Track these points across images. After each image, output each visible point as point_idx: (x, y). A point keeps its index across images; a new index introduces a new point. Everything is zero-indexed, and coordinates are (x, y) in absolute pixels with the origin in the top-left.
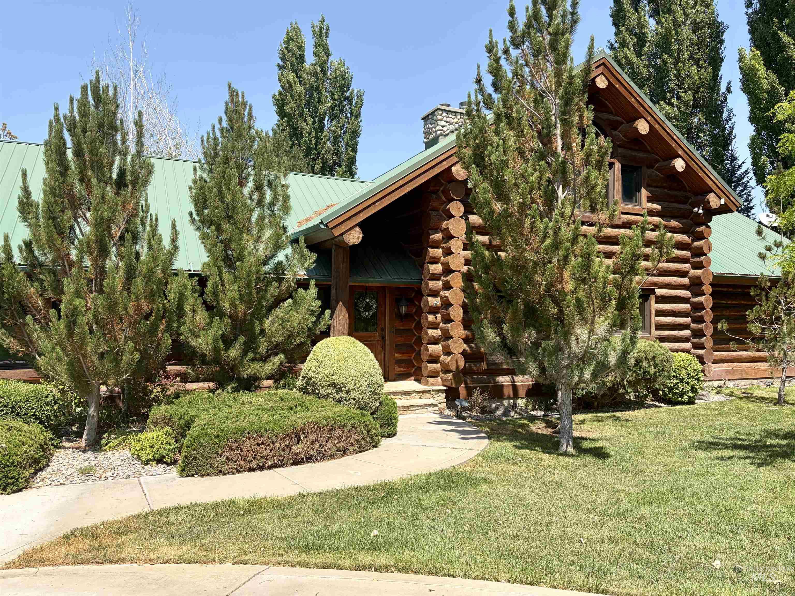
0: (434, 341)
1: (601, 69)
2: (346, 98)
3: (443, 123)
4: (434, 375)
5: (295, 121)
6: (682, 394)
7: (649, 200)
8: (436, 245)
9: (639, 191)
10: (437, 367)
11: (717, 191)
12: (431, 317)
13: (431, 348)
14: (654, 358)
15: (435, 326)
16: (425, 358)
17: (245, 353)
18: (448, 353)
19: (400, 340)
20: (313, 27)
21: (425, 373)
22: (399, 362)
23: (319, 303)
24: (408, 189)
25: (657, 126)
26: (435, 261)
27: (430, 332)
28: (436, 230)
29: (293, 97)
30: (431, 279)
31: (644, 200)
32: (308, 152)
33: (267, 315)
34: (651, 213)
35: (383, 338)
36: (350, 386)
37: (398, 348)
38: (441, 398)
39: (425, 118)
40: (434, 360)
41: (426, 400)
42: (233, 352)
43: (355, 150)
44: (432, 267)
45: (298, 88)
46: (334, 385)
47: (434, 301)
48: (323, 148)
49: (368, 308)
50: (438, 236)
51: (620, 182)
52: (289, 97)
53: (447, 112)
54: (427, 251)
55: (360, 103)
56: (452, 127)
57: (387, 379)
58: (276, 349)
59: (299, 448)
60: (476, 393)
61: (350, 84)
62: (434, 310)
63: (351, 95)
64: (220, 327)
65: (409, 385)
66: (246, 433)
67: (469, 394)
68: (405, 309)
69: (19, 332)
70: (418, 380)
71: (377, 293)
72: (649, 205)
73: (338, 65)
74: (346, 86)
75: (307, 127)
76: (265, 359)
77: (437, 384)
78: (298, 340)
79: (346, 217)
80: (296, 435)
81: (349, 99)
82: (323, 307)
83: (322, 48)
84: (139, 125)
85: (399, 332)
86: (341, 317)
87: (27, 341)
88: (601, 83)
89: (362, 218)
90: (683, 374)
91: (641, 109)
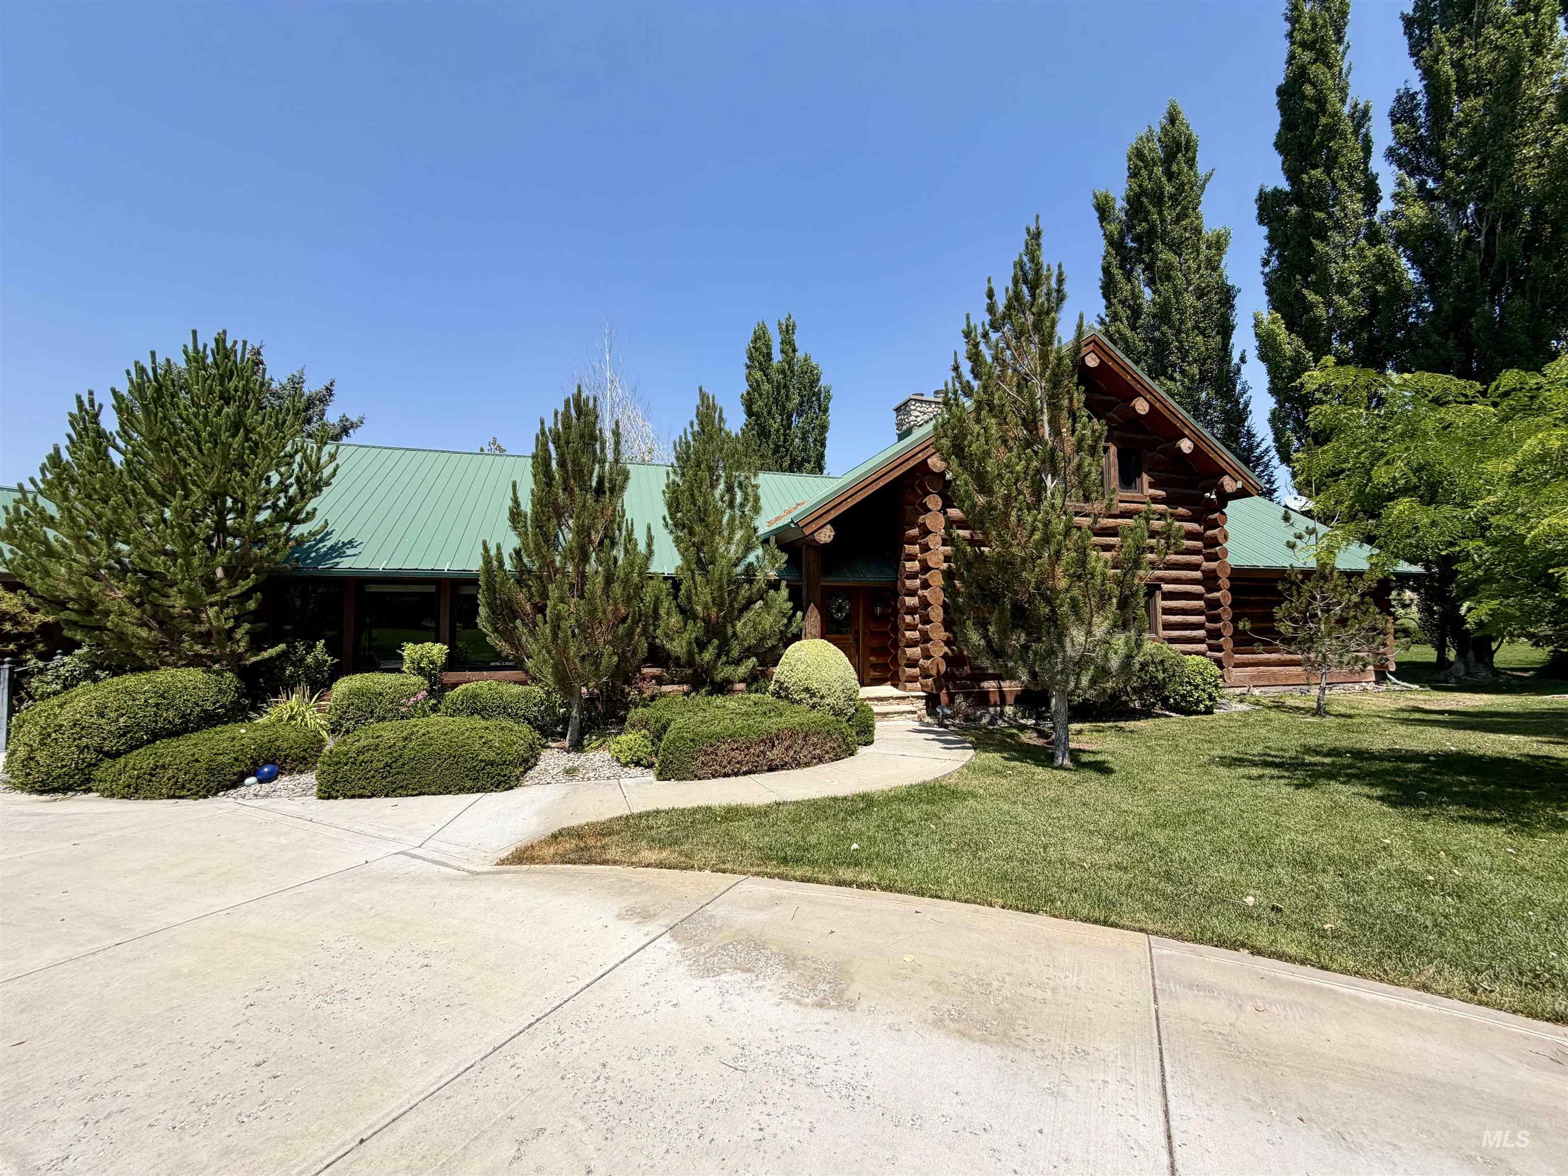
0: (913, 644)
1: (1091, 347)
2: (814, 394)
3: (917, 413)
4: (913, 679)
5: (763, 420)
6: (1198, 702)
7: (1151, 486)
8: (912, 542)
9: (1139, 476)
10: (916, 671)
11: (1232, 473)
12: (908, 618)
13: (909, 651)
14: (1162, 662)
15: (913, 628)
16: (902, 662)
17: (718, 656)
18: (927, 656)
19: (875, 643)
20: (780, 324)
21: (903, 678)
22: (874, 667)
23: (790, 605)
24: (881, 484)
25: (1158, 405)
26: (912, 558)
27: (908, 633)
28: (912, 525)
29: (761, 395)
30: (908, 578)
31: (1146, 485)
32: (776, 450)
33: (738, 618)
34: (1155, 500)
35: (857, 641)
36: (824, 691)
37: (874, 651)
38: (921, 704)
39: (898, 410)
40: (913, 664)
41: (904, 707)
42: (707, 656)
43: (823, 445)
44: (908, 565)
45: (766, 387)
46: (807, 690)
47: (911, 601)
48: (791, 445)
49: (840, 609)
50: (915, 532)
51: (1117, 467)
52: (757, 396)
53: (921, 401)
54: (903, 548)
55: (828, 398)
56: (926, 417)
57: (863, 684)
58: (748, 652)
59: (774, 754)
60: (959, 700)
61: (818, 380)
62: (912, 611)
63: (820, 390)
64: (694, 630)
65: (886, 690)
66: (720, 738)
67: (952, 700)
68: (879, 610)
69: (509, 636)
70: (895, 686)
71: (850, 593)
72: (1152, 491)
73: (806, 360)
74: (814, 382)
75: (775, 425)
76: (737, 662)
77: (916, 690)
78: (770, 643)
79: (817, 515)
80: (771, 741)
81: (818, 395)
82: (795, 609)
83: (788, 344)
84: (616, 434)
85: (874, 634)
86: (813, 619)
87: (516, 645)
88: (1092, 361)
89: (834, 514)
90: (1198, 680)
91: (1138, 388)
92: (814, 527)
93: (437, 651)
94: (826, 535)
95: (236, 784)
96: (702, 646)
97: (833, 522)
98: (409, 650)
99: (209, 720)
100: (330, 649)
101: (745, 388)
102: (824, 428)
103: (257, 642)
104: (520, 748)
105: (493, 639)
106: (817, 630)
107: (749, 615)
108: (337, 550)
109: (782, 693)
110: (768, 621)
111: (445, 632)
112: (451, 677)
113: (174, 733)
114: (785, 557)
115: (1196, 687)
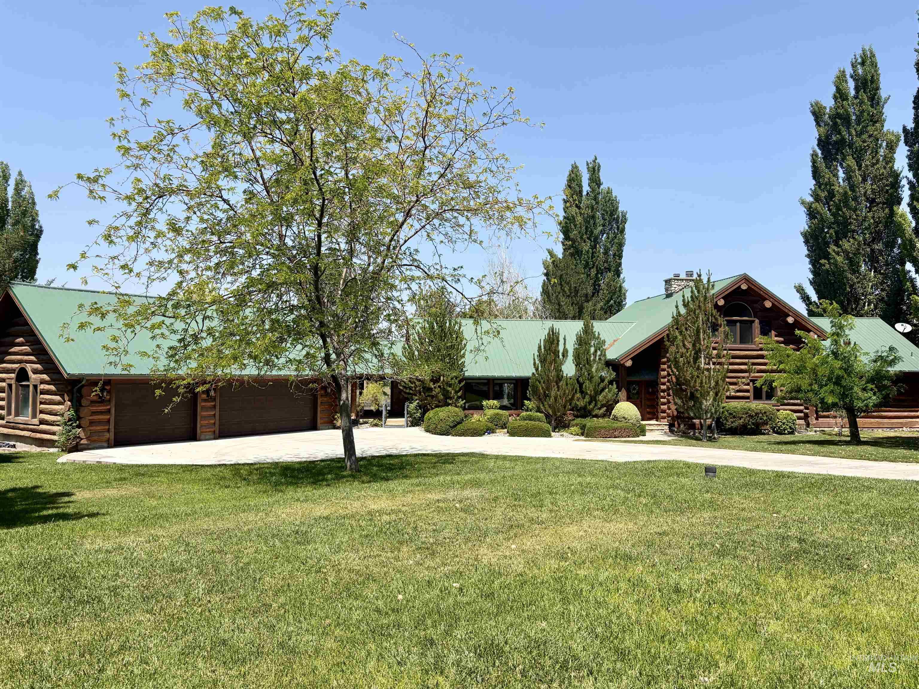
0: (664, 404)
1: (743, 281)
2: (614, 219)
3: (675, 286)
4: (664, 418)
5: (577, 244)
6: (784, 430)
7: (776, 336)
8: (664, 363)
9: (770, 332)
10: (665, 415)
11: (815, 331)
12: (662, 394)
13: (662, 407)
14: (765, 413)
15: (664, 398)
16: (660, 411)
17: (594, 407)
18: (669, 409)
19: (648, 403)
20: (588, 164)
21: (660, 417)
22: (649, 413)
23: (617, 390)
24: (651, 343)
25: (776, 303)
26: (664, 370)
27: (662, 400)
28: (664, 357)
29: (575, 226)
30: (662, 378)
31: (773, 336)
33: (600, 394)
34: (778, 342)
35: (641, 402)
36: (629, 418)
37: (649, 407)
38: (667, 427)
39: (666, 281)
40: (664, 412)
41: (659, 428)
42: (591, 407)
44: (662, 373)
45: (579, 219)
46: (624, 418)
47: (663, 387)
48: (597, 260)
49: (634, 389)
50: (665, 360)
51: (759, 329)
52: (573, 227)
54: (660, 367)
55: (625, 221)
57: (642, 420)
58: (603, 406)
59: (616, 433)
60: (682, 426)
61: (617, 208)
62: (663, 391)
63: (618, 216)
64: (587, 399)
65: (653, 422)
66: (601, 427)
67: (679, 426)
68: (650, 390)
70: (657, 421)
71: (638, 383)
72: (776, 338)
73: (608, 193)
74: (615, 209)
75: (586, 247)
76: (600, 409)
77: (665, 422)
78: (610, 403)
79: (626, 356)
80: (615, 429)
81: (617, 220)
82: (619, 391)
83: (595, 181)
84: (565, 339)
85: (649, 400)
86: (623, 394)
88: (744, 287)
89: (632, 356)
90: (785, 421)
91: (766, 296)
92: (624, 361)
93: (496, 403)
94: (629, 363)
95: (484, 434)
96: (590, 403)
97: (631, 359)
98: (488, 403)
99: (463, 420)
102: (621, 245)
104: (550, 429)
106: (625, 398)
107: (604, 394)
109: (616, 418)
110: (610, 395)
111: (492, 397)
113: (460, 422)
114: (615, 374)
115: (784, 423)
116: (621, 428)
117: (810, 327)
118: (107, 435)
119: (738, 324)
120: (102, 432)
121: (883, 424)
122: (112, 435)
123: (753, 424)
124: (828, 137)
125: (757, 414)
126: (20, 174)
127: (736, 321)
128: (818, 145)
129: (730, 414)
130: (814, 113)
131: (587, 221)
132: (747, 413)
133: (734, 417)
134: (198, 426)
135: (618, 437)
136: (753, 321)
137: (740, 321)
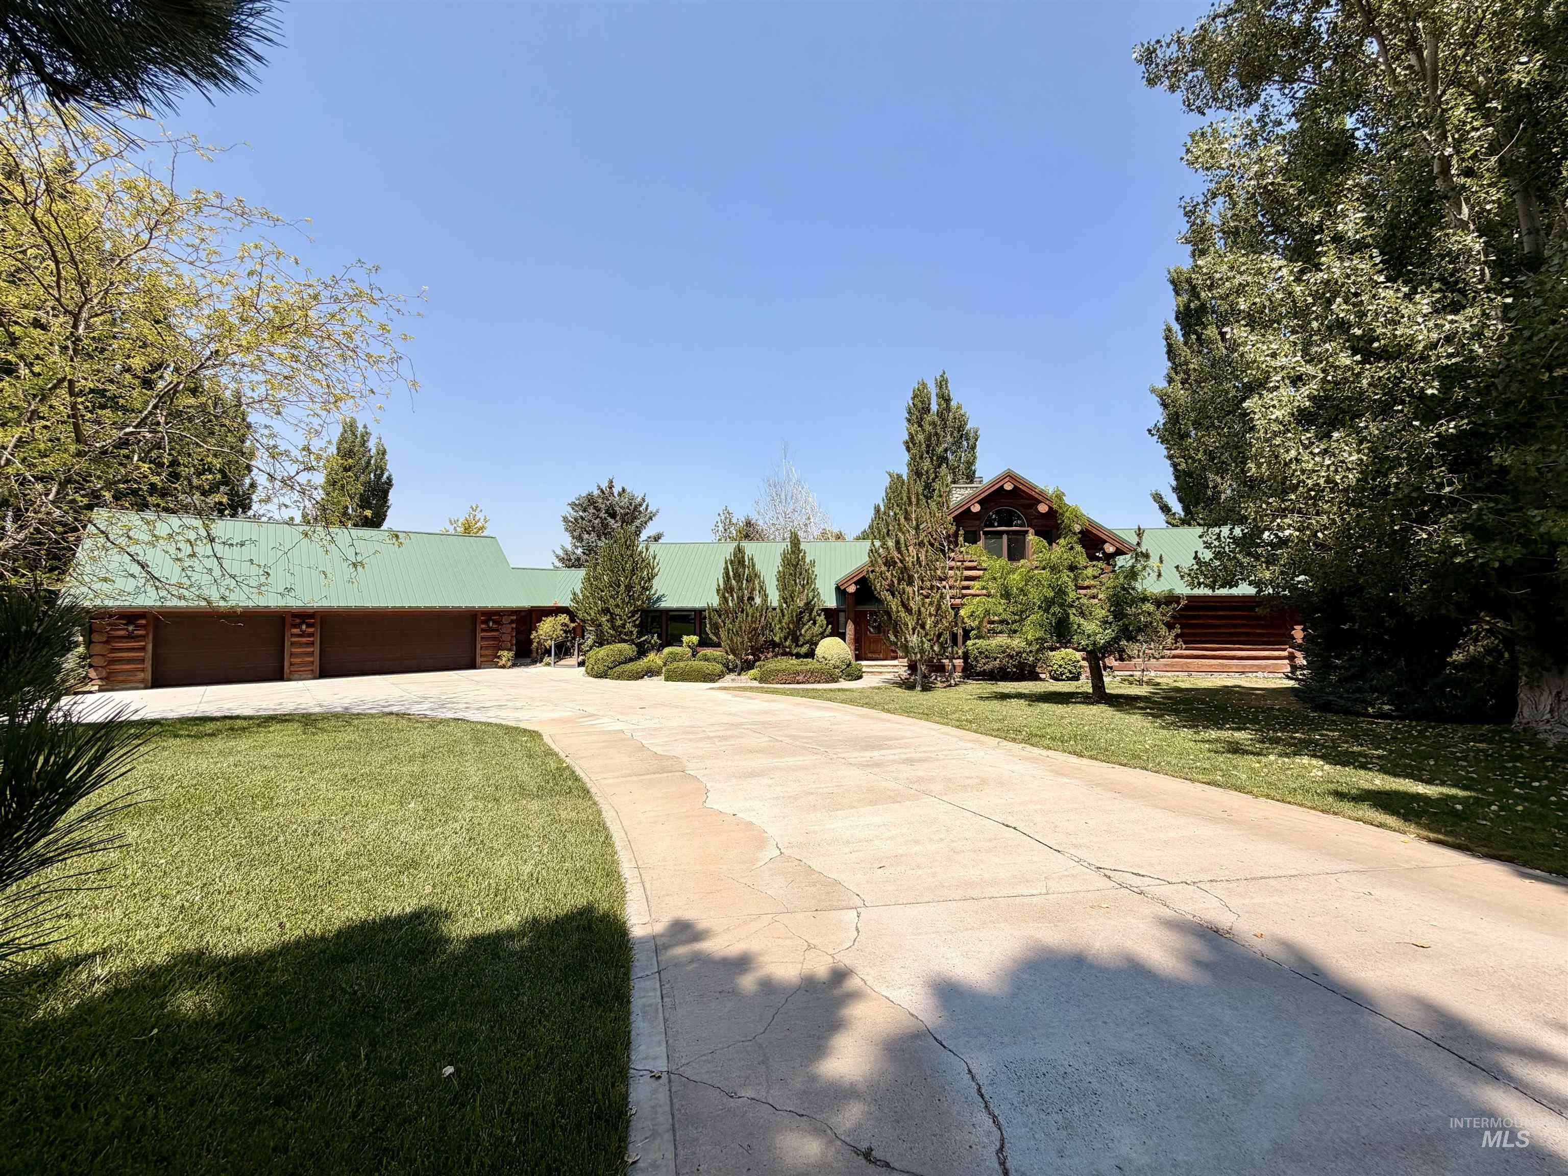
1: (1007, 479)
2: (962, 436)
11: (1112, 541)
38: (905, 669)
41: (894, 670)
45: (920, 436)
46: (828, 659)
49: (875, 621)
57: (857, 660)
58: (806, 642)
69: (717, 635)
76: (802, 646)
79: (847, 579)
80: (798, 673)
86: (850, 627)
87: (719, 637)
88: (1008, 487)
89: (855, 579)
90: (1061, 662)
91: (1040, 498)
92: (845, 585)
93: (695, 639)
94: (851, 589)
95: (642, 678)
97: (854, 583)
98: (685, 639)
99: (631, 660)
100: (659, 638)
101: (906, 437)
103: (640, 634)
104: (718, 671)
105: (711, 636)
106: (834, 633)
107: (807, 627)
108: (659, 599)
109: (818, 659)
110: (814, 630)
111: (698, 631)
112: (698, 649)
113: (625, 663)
115: (1060, 666)
116: (807, 671)
117: (1104, 537)
118: (142, 675)
119: (1005, 537)
120: (137, 670)
121: (1230, 666)
122: (148, 675)
123: (1014, 666)
124: (1187, 307)
125: (1017, 654)
126: (365, 427)
127: (1001, 533)
128: (1177, 319)
129: (980, 653)
130: (1173, 282)
131: (928, 438)
132: (1003, 652)
133: (987, 657)
134: (286, 664)
135: (803, 683)
136: (1027, 532)
137: (1007, 532)
